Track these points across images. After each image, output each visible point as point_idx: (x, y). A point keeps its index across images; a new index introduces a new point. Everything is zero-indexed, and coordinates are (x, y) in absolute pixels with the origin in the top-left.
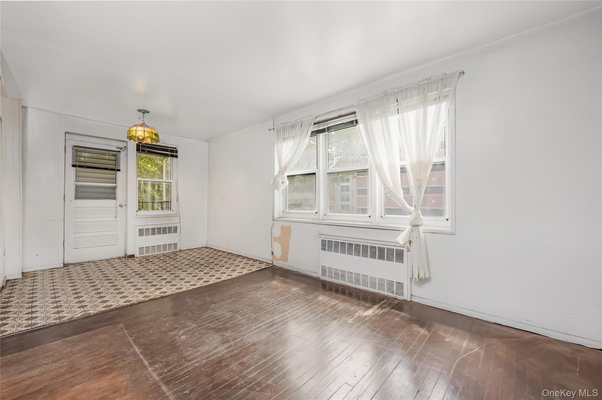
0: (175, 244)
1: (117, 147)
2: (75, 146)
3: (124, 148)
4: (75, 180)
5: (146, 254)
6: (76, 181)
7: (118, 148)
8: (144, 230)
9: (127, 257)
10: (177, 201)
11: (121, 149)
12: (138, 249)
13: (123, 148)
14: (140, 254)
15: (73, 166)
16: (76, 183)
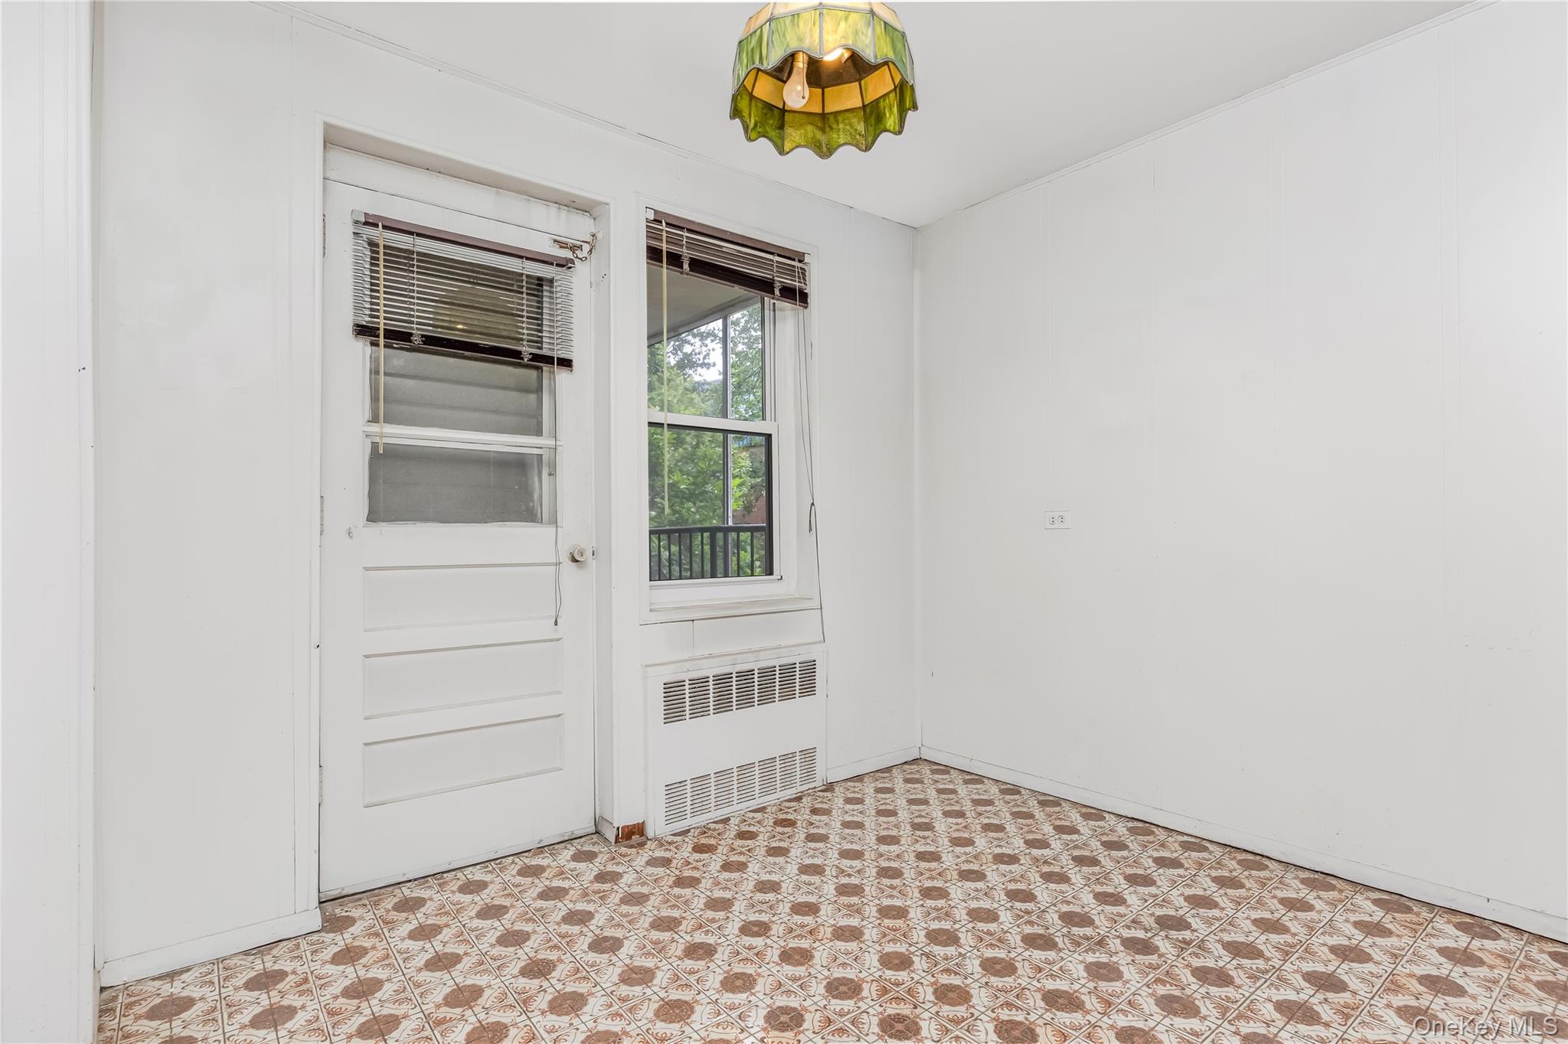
0: (809, 754)
1: (555, 241)
2: (370, 222)
3: (586, 248)
4: (367, 415)
5: (694, 814)
6: (375, 419)
7: (563, 245)
8: (687, 687)
9: (613, 840)
10: (810, 530)
11: (573, 248)
12: (662, 791)
13: (580, 247)
14: (668, 822)
15: (363, 331)
16: (374, 428)
